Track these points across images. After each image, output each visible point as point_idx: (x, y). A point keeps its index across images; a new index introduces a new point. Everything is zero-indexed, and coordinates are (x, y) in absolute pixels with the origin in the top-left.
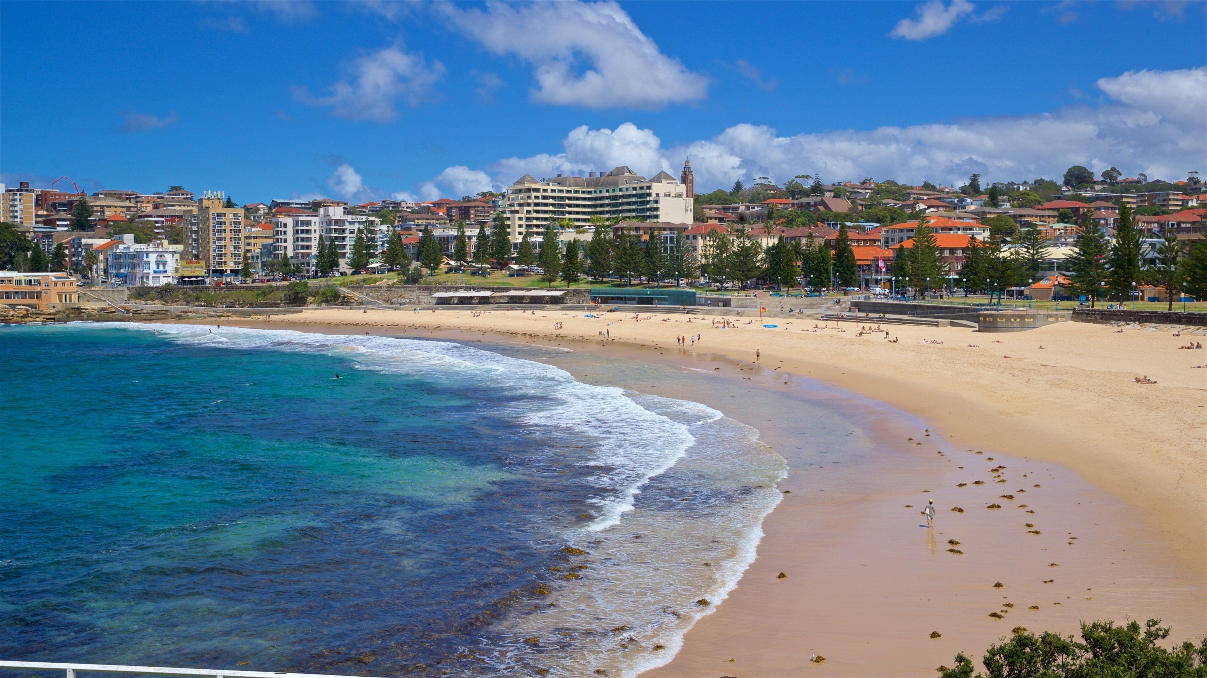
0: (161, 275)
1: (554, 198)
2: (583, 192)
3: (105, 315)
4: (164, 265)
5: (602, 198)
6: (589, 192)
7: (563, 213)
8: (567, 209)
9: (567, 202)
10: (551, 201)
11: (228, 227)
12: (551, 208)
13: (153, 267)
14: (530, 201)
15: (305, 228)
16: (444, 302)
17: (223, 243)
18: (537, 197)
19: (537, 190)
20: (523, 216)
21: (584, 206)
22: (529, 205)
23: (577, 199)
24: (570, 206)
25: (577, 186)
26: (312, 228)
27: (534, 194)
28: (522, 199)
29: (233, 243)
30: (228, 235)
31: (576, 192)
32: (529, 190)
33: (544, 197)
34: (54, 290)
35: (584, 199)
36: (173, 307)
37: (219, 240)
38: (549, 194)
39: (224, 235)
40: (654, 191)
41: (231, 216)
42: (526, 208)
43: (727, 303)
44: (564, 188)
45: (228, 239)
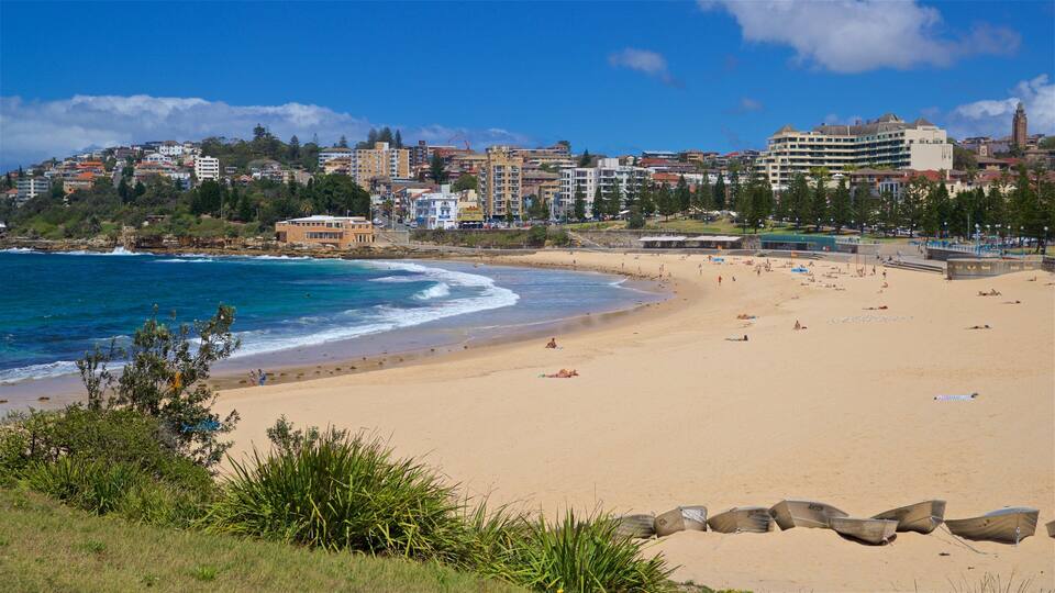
0: (445, 220)
1: (812, 147)
2: (845, 140)
3: (389, 254)
4: (448, 211)
5: (863, 146)
6: (852, 140)
7: (822, 161)
8: (827, 157)
9: (827, 150)
10: (808, 150)
11: (507, 178)
12: (808, 157)
13: (439, 212)
14: (785, 150)
15: (581, 178)
16: (649, 246)
17: (502, 192)
18: (793, 146)
19: (794, 139)
20: (778, 164)
21: (846, 154)
22: (785, 154)
23: (838, 147)
24: (830, 154)
25: (839, 134)
26: (588, 178)
27: (789, 143)
28: (780, 148)
29: (512, 192)
30: (507, 185)
31: (837, 140)
32: (785, 139)
33: (801, 146)
34: (352, 232)
35: (846, 147)
36: (442, 248)
37: (499, 189)
38: (807, 143)
39: (502, 185)
40: (907, 139)
41: (510, 168)
42: (780, 157)
43: (854, 250)
44: (825, 137)
45: (507, 188)
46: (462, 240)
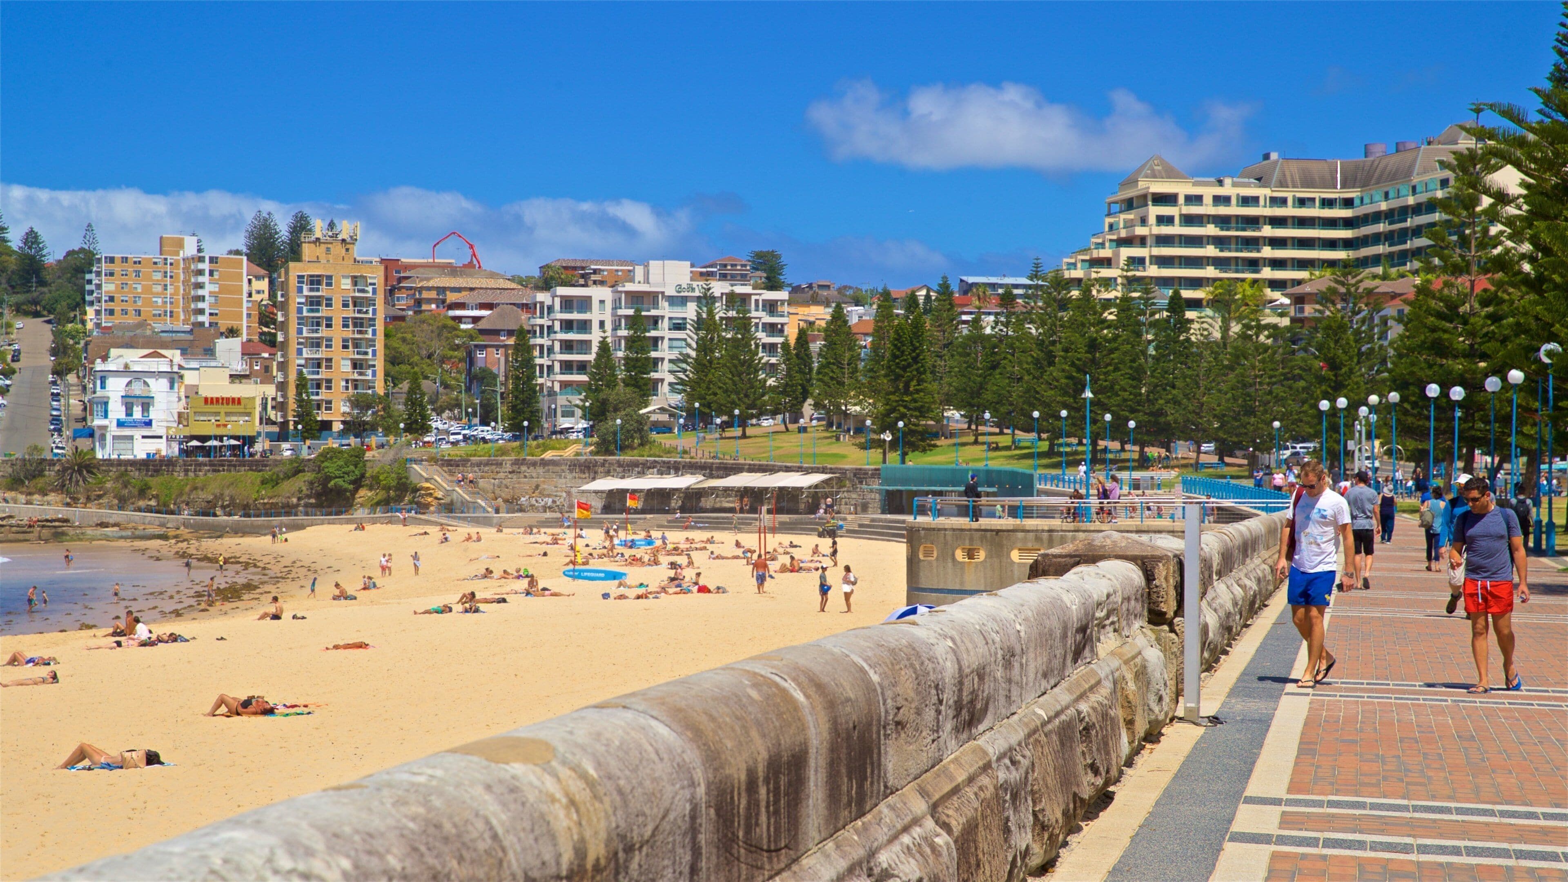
0: (137, 433)
1: (1223, 221)
2: (1328, 203)
4: (146, 407)
5: (1376, 217)
6: (1348, 203)
7: (1254, 264)
8: (1267, 252)
9: (1267, 231)
10: (1211, 230)
11: (337, 313)
12: (1211, 251)
13: (117, 411)
14: (1140, 231)
15: (575, 316)
17: (322, 354)
18: (1163, 220)
19: (1168, 199)
21: (1331, 244)
22: (1142, 241)
23: (1302, 222)
24: (1277, 243)
25: (1308, 183)
26: (594, 316)
27: (1154, 211)
28: (1129, 225)
29: (352, 354)
30: (338, 333)
31: (1302, 202)
32: (1143, 200)
33: (1189, 220)
35: (1331, 223)
36: (82, 513)
37: (316, 344)
38: (1208, 209)
39: (323, 332)
41: (346, 284)
42: (1126, 252)
44: (1263, 192)
45: (337, 343)
46: (143, 492)
